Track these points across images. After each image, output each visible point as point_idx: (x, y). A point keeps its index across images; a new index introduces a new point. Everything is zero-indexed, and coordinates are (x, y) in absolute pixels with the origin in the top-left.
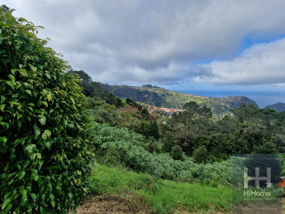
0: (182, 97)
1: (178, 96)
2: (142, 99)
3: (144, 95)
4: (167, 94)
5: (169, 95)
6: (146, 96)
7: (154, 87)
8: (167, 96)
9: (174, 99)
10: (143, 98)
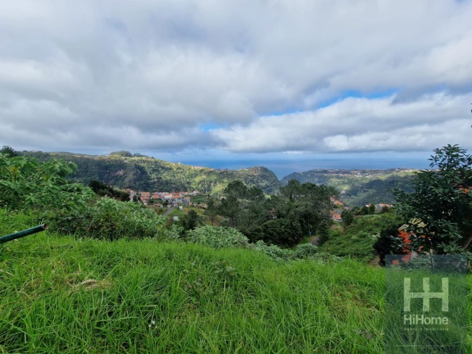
0: (188, 172)
1: (181, 170)
2: (111, 180)
3: (116, 171)
4: (163, 168)
5: (166, 170)
6: (121, 173)
7: (135, 155)
8: (162, 171)
9: (174, 176)
10: (114, 177)
